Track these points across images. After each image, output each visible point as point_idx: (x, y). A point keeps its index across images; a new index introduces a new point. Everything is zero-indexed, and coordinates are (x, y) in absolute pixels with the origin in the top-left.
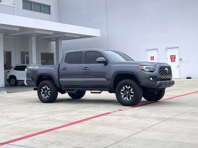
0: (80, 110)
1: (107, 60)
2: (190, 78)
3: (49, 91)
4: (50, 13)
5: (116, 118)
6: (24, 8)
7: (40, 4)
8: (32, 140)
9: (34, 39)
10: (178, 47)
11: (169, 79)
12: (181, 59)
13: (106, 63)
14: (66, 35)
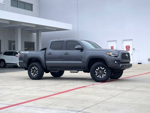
0: (64, 84)
1: (83, 48)
2: (141, 64)
3: (37, 70)
4: (32, 10)
5: (91, 89)
6: (12, 5)
7: (25, 3)
8: (35, 103)
9: (19, 30)
10: (132, 40)
11: (129, 63)
12: (134, 49)
13: (82, 50)
14: (46, 28)
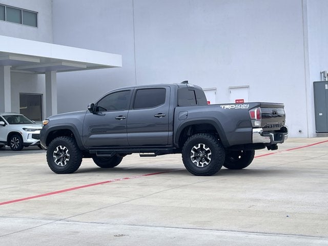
4: (36, 26)
7: (20, 10)
9: (7, 70)
10: (248, 87)
14: (63, 64)
